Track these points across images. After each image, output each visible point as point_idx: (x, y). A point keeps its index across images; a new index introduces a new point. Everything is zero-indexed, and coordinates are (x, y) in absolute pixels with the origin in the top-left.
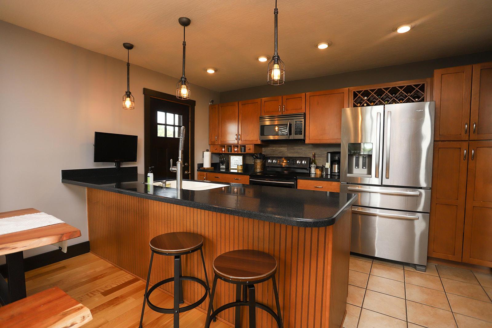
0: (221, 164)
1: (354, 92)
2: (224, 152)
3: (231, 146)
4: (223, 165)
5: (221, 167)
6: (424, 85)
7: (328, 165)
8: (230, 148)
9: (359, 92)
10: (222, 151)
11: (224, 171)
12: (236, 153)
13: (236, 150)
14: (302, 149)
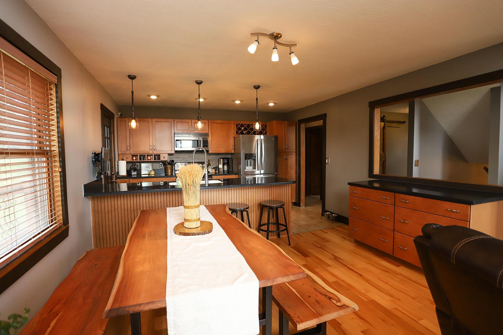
0: (132, 171)
1: (236, 124)
2: (135, 161)
3: (145, 155)
4: (134, 171)
5: (133, 173)
6: (266, 125)
7: (221, 166)
8: (142, 157)
9: (239, 124)
10: (133, 159)
11: (136, 176)
12: (149, 161)
13: (149, 158)
14: (200, 156)
